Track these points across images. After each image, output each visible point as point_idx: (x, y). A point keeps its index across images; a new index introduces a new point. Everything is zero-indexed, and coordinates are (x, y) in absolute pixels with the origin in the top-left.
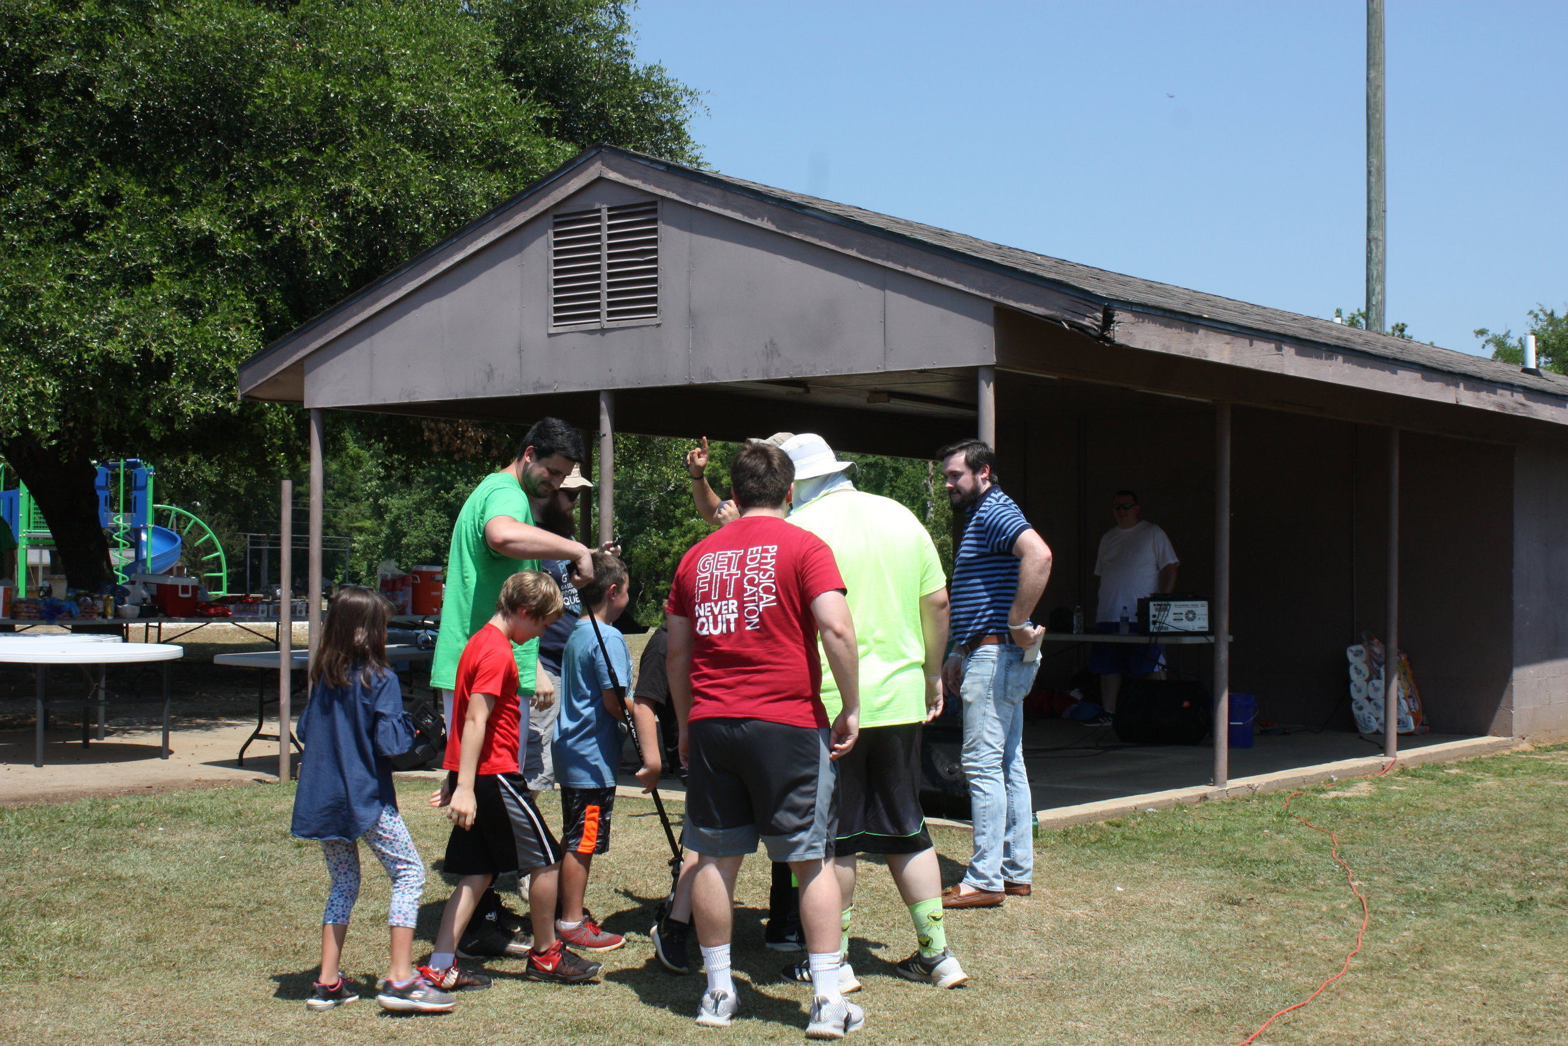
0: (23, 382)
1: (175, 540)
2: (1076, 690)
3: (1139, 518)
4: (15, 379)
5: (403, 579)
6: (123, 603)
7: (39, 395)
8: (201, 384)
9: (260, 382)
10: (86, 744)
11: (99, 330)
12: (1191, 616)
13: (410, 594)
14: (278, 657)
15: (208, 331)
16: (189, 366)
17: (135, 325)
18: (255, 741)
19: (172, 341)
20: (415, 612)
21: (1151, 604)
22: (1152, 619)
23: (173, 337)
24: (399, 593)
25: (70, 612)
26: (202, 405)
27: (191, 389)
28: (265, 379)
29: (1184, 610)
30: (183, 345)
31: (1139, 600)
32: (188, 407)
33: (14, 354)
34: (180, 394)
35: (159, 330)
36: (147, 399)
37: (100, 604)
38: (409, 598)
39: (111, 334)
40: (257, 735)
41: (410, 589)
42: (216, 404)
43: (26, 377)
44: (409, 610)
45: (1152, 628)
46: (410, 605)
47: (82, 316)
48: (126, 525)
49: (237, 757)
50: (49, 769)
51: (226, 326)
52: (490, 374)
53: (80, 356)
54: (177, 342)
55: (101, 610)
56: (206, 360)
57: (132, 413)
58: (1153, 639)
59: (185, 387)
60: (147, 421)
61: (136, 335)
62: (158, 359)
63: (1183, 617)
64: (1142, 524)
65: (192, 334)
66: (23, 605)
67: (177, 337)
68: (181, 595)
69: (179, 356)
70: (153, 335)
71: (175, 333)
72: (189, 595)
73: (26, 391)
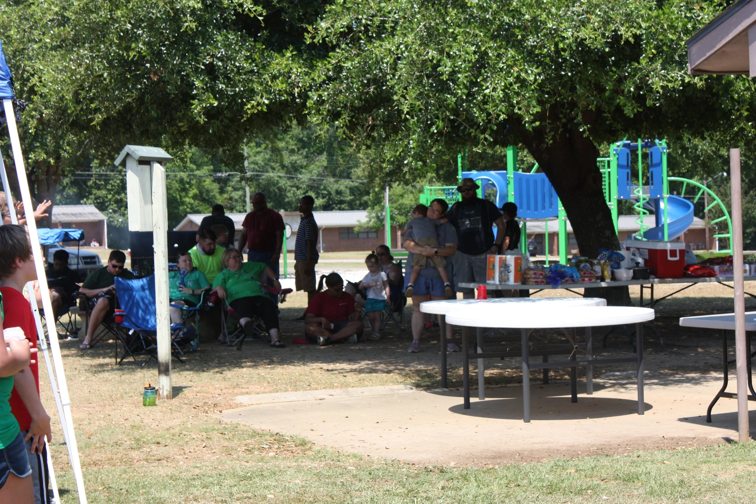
0: (510, 72)
1: (688, 207)
4: (501, 69)
6: (619, 267)
7: (523, 83)
8: (668, 62)
9: (708, 54)
10: (575, 399)
11: (573, 20)
14: (733, 319)
15: (673, 13)
16: (657, 47)
17: (605, 13)
18: (721, 399)
19: (638, 24)
23: (640, 20)
25: (572, 277)
26: (670, 81)
27: (659, 67)
28: (712, 52)
30: (650, 27)
32: (657, 84)
33: (500, 47)
34: (650, 72)
35: (627, 15)
36: (621, 80)
37: (598, 268)
39: (583, 24)
40: (722, 393)
42: (683, 81)
43: (512, 67)
47: (558, 9)
48: (645, 196)
49: (705, 413)
50: (536, 424)
51: (691, 7)
53: (556, 45)
54: (644, 25)
55: (600, 274)
56: (672, 41)
57: (607, 94)
59: (654, 66)
60: (621, 100)
61: (607, 21)
62: (627, 41)
65: (657, 17)
66: (531, 272)
67: (643, 21)
68: (669, 258)
69: (647, 38)
70: (621, 19)
71: (642, 16)
72: (677, 258)
73: (511, 80)
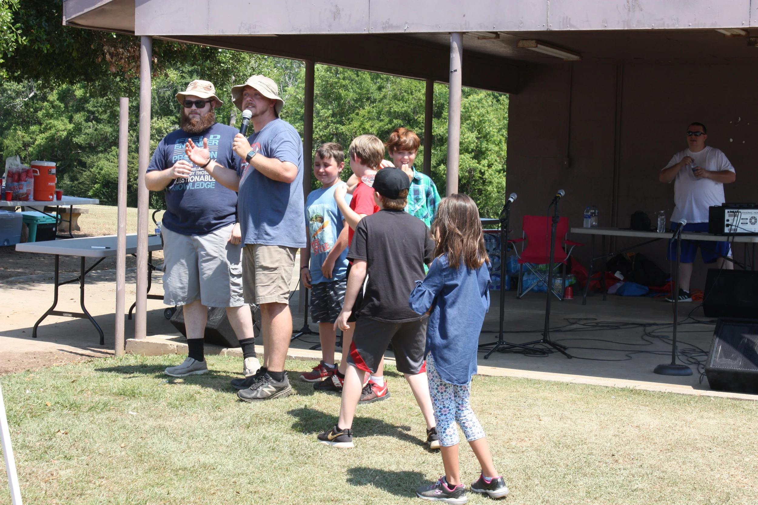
2: (618, 272)
3: (706, 144)
5: (27, 172)
9: (86, 10)
12: (753, 221)
13: (33, 184)
18: (49, 316)
20: (36, 199)
21: (726, 211)
22: (726, 223)
24: (23, 183)
28: (93, 8)
29: (749, 216)
31: (711, 208)
38: (32, 188)
40: (51, 312)
41: (32, 180)
44: (31, 197)
45: (727, 230)
46: (32, 193)
52: (336, 14)
58: (731, 238)
63: (748, 221)
64: (707, 148)
